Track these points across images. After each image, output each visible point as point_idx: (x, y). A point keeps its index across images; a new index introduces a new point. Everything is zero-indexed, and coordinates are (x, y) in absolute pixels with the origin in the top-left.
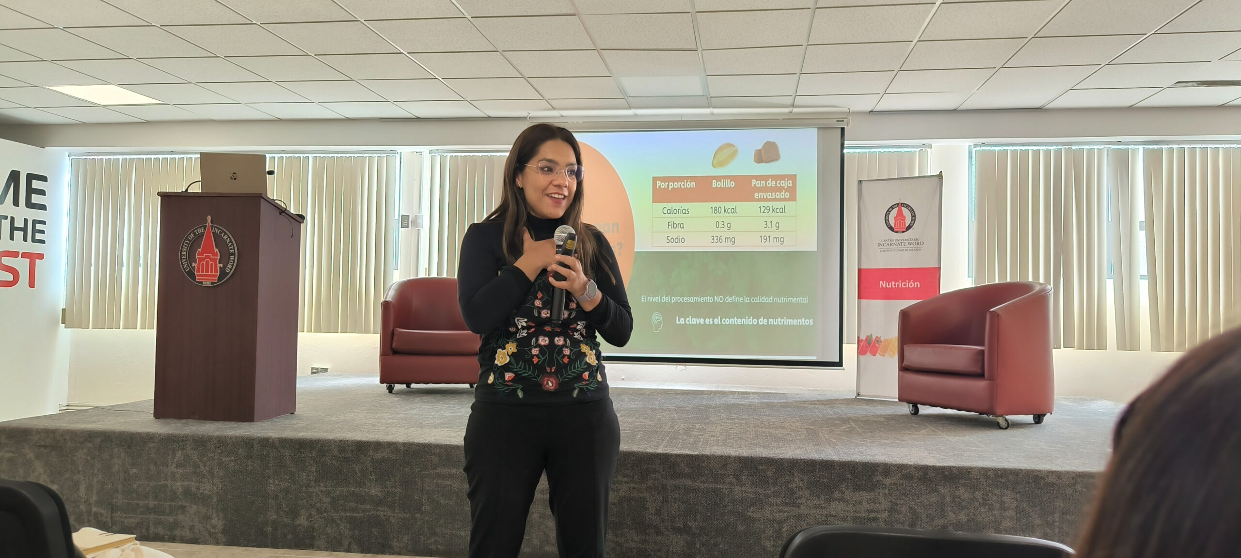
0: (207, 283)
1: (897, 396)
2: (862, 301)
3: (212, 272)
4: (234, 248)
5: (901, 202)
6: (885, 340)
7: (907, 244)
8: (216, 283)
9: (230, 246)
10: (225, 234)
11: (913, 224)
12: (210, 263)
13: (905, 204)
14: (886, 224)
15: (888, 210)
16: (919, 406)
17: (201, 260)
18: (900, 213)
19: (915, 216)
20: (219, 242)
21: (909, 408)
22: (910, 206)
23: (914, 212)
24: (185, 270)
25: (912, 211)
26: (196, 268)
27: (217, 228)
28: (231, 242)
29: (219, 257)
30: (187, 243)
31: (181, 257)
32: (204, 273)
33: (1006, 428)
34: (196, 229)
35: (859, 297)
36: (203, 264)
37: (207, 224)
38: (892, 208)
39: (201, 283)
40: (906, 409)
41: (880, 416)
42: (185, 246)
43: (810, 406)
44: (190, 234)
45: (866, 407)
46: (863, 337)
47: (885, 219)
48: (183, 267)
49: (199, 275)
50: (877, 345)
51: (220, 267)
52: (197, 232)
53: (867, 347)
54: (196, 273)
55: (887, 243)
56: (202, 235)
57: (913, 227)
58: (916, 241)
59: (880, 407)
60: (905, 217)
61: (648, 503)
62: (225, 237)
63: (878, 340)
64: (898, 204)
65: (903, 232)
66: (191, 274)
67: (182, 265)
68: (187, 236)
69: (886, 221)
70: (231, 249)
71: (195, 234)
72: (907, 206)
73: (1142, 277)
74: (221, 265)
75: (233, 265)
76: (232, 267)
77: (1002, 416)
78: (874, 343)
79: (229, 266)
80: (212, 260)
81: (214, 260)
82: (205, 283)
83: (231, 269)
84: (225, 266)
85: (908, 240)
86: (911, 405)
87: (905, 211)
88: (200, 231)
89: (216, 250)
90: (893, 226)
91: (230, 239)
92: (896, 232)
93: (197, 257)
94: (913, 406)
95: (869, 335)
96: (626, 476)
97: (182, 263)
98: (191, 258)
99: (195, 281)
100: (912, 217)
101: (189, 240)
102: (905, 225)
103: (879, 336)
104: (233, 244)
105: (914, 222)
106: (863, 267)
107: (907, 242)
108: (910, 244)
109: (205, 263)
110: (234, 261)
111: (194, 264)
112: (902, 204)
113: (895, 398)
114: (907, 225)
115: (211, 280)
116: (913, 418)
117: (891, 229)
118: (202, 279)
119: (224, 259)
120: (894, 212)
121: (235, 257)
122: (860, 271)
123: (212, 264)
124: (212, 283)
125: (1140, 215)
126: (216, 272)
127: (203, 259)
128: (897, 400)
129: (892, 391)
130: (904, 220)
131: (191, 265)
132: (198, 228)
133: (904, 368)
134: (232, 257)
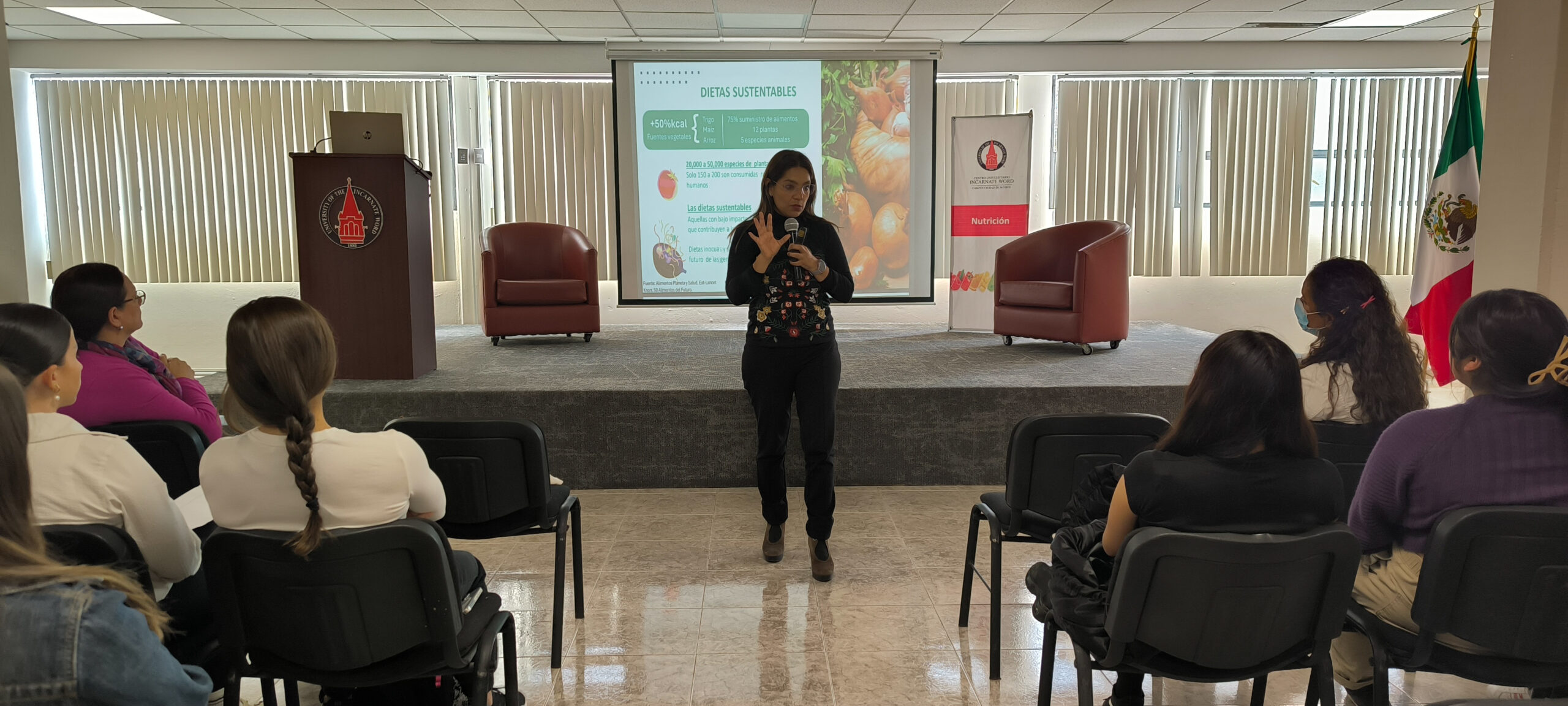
0: (352, 245)
1: (993, 328)
2: (955, 237)
3: (357, 234)
4: (378, 210)
5: (993, 140)
6: (976, 275)
7: (998, 181)
8: (363, 245)
9: (375, 208)
10: (368, 196)
11: (1004, 162)
12: (354, 225)
13: (997, 142)
14: (979, 162)
15: (980, 148)
16: (1013, 337)
17: (343, 222)
18: (992, 151)
19: (1006, 154)
20: (362, 204)
21: (1003, 339)
22: (1001, 144)
23: (1005, 150)
24: (327, 233)
25: (1003, 149)
26: (339, 230)
27: (359, 190)
28: (375, 203)
29: (363, 219)
30: (327, 205)
31: (321, 220)
32: (349, 235)
33: (1089, 354)
34: (336, 191)
35: (953, 234)
36: (346, 226)
37: (348, 186)
38: (984, 145)
39: (346, 245)
40: (1000, 340)
41: (979, 348)
42: (325, 208)
43: (913, 342)
44: (329, 196)
45: (963, 340)
46: (955, 273)
47: (978, 157)
48: (325, 229)
49: (342, 238)
50: (969, 281)
51: (365, 229)
52: (338, 193)
53: (959, 282)
54: (339, 236)
55: (979, 180)
56: (343, 196)
57: (1004, 165)
58: (1007, 179)
59: (974, 340)
60: (996, 155)
62: (369, 199)
63: (969, 274)
64: (990, 142)
65: (995, 170)
66: (334, 235)
67: (324, 227)
68: (327, 198)
69: (978, 159)
70: (376, 211)
71: (334, 195)
72: (999, 144)
73: (1205, 205)
74: (367, 227)
75: (379, 227)
76: (379, 229)
77: (1086, 343)
78: (966, 278)
79: (376, 228)
80: (356, 222)
81: (359, 222)
82: (351, 246)
83: (377, 231)
84: (371, 228)
85: (999, 177)
86: (1005, 337)
87: (997, 150)
88: (340, 192)
89: (360, 212)
90: (985, 163)
91: (374, 201)
92: (988, 170)
93: (339, 219)
94: (1007, 338)
95: (961, 270)
97: (323, 225)
98: (333, 221)
99: (339, 243)
100: (1003, 155)
101: (329, 202)
102: (997, 163)
103: (971, 272)
104: (377, 206)
105: (1005, 160)
106: (955, 205)
107: (998, 180)
108: (1000, 181)
109: (348, 225)
110: (380, 223)
111: (336, 227)
112: (994, 141)
113: (991, 331)
114: (998, 162)
115: (356, 242)
116: (1008, 348)
117: (983, 166)
118: (349, 242)
119: (370, 220)
120: (987, 148)
121: (380, 219)
122: (953, 208)
123: (356, 226)
124: (358, 245)
125: (1207, 146)
126: (361, 233)
127: (346, 222)
128: (993, 332)
129: (987, 323)
130: (996, 158)
131: (334, 229)
132: (338, 190)
133: (999, 304)
134: (378, 219)
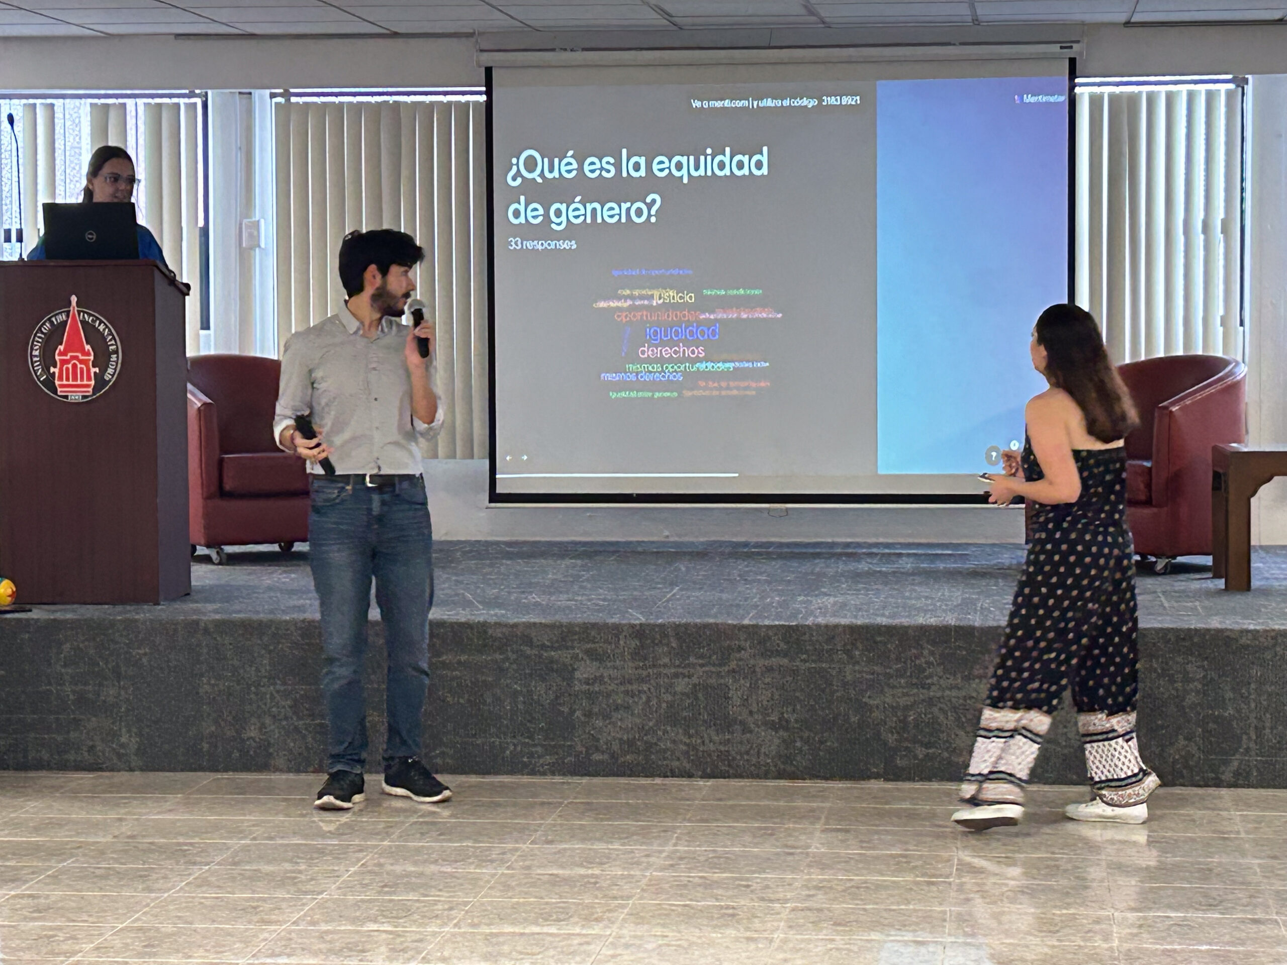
0: (76, 397)
8: (90, 396)
20: (92, 335)
24: (39, 379)
26: (57, 374)
30: (40, 337)
31: (32, 359)
32: (71, 382)
34: (55, 315)
37: (70, 308)
39: (66, 397)
44: (44, 324)
52: (57, 319)
54: (57, 384)
61: (731, 692)
67: (34, 371)
68: (42, 326)
71: (51, 323)
76: (115, 373)
81: (85, 362)
82: (73, 398)
88: (61, 318)
96: (702, 656)
97: (34, 368)
99: (57, 395)
110: (117, 364)
111: (52, 369)
115: (81, 392)
118: (71, 391)
132: (58, 314)
134: (114, 358)
